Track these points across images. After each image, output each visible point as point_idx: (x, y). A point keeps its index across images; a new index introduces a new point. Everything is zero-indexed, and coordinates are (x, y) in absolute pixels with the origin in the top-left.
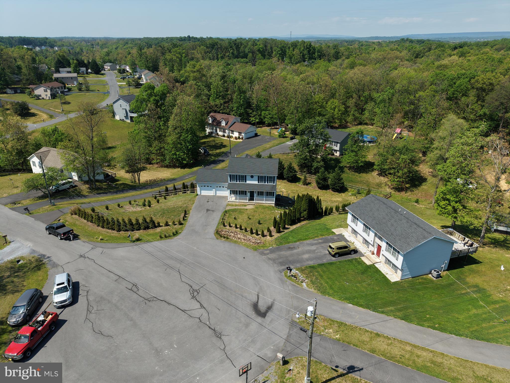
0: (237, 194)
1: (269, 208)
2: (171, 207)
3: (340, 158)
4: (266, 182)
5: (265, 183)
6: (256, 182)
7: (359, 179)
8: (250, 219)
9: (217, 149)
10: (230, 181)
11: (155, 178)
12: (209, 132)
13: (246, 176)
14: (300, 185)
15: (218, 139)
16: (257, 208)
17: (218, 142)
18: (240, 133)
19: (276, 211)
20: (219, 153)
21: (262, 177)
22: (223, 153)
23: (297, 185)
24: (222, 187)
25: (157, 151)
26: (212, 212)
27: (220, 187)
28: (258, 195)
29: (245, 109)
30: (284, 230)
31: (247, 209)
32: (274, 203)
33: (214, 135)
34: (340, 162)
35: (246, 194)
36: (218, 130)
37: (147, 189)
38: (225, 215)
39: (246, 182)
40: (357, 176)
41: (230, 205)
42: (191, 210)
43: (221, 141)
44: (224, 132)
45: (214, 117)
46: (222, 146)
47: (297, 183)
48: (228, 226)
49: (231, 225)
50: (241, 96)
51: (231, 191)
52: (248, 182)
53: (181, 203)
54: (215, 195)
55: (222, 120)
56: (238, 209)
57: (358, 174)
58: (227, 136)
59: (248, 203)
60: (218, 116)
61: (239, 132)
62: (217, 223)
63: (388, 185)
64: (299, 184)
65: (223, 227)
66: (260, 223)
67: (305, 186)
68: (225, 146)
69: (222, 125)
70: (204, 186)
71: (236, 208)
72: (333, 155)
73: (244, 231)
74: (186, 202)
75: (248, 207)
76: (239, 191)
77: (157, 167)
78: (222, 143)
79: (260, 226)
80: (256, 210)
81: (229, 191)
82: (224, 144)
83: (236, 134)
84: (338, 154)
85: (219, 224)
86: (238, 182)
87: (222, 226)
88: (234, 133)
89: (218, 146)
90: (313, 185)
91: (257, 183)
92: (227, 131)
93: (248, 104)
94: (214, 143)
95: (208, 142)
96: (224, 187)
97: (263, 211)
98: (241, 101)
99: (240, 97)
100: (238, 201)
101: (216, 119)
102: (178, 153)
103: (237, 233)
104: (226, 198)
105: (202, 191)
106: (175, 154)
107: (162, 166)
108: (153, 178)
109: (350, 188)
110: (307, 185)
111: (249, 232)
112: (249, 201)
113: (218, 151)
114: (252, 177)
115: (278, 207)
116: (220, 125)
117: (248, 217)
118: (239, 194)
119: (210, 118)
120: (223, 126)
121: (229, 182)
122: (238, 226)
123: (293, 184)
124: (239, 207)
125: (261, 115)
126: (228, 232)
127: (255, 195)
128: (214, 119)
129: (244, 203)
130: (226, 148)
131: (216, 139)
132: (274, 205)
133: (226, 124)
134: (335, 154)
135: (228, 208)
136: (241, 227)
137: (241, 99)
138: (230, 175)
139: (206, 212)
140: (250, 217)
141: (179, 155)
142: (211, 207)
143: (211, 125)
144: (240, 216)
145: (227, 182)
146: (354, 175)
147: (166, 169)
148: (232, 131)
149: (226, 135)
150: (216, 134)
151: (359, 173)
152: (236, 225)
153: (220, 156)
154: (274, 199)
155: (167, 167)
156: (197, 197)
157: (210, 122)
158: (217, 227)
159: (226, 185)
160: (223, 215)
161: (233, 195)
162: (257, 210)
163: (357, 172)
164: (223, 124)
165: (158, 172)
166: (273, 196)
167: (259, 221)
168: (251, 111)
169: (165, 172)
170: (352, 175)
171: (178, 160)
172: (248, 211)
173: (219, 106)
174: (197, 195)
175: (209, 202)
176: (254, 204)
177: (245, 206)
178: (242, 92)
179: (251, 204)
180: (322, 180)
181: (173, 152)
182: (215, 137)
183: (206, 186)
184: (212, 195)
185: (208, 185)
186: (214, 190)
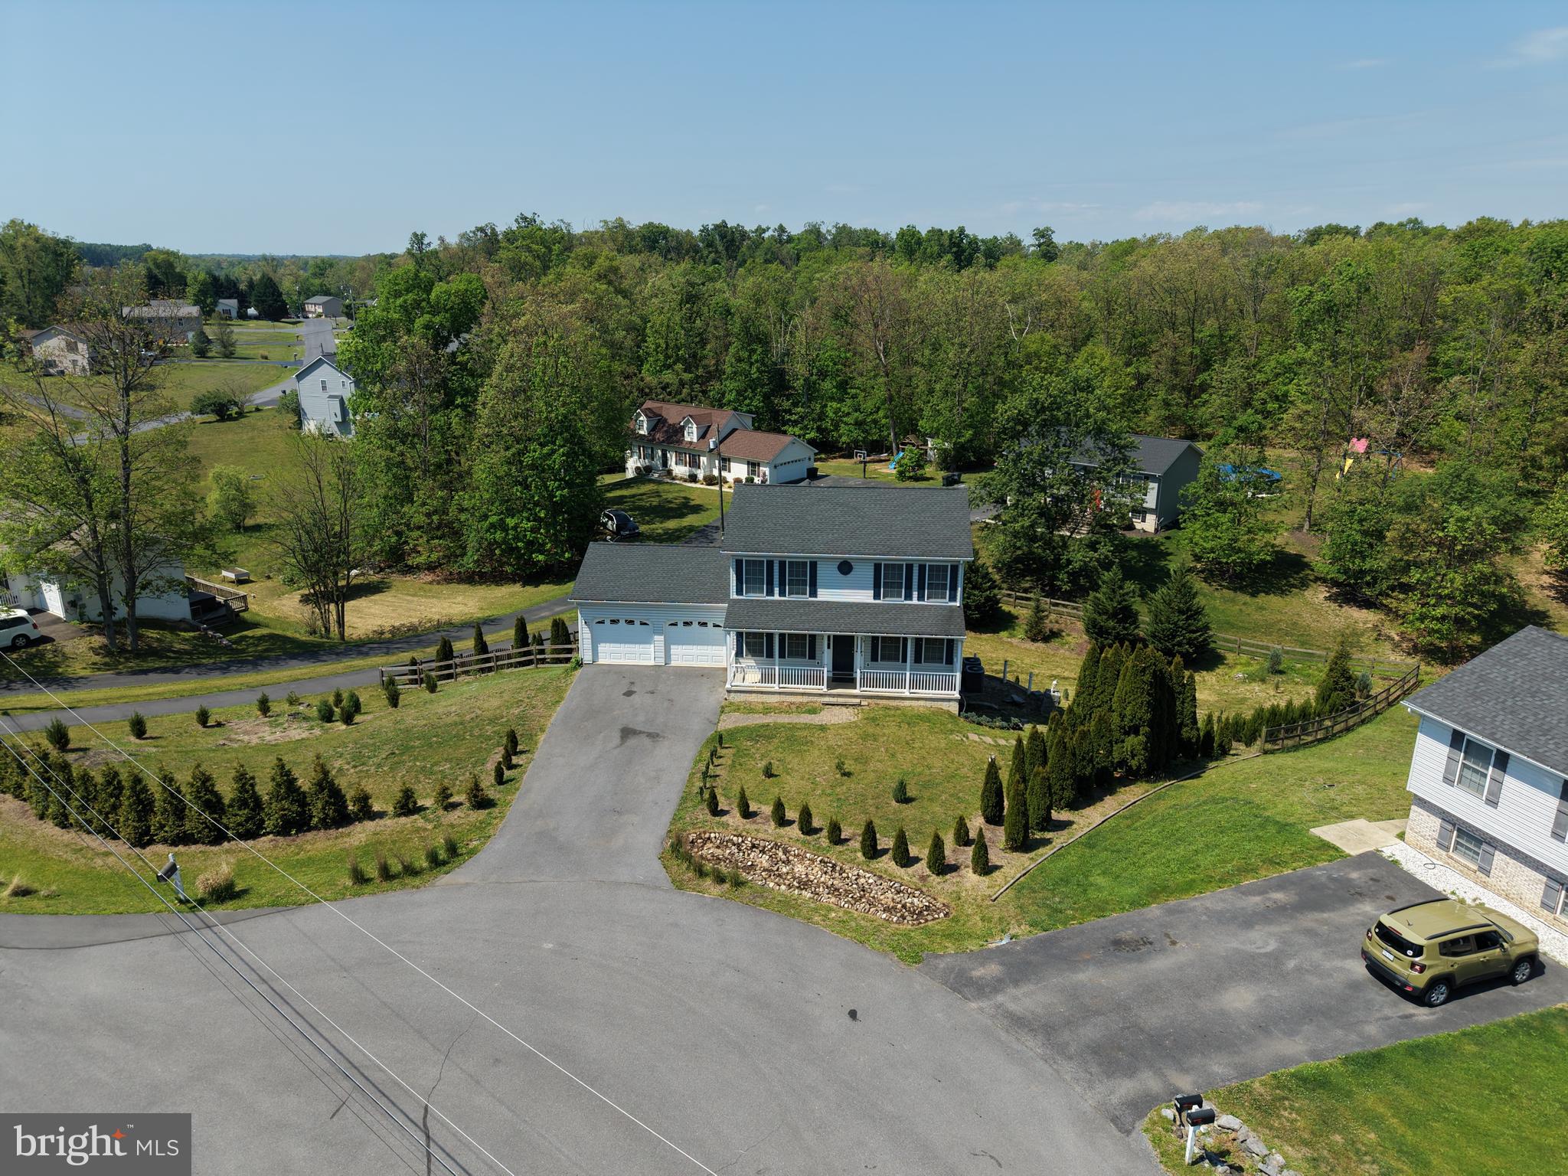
0: (770, 655)
1: (931, 719)
2: (449, 720)
3: (1159, 537)
4: (915, 594)
5: (908, 596)
6: (865, 596)
7: (1257, 616)
8: (848, 774)
9: (669, 518)
10: (739, 592)
11: (415, 621)
12: (637, 468)
13: (814, 565)
14: (1015, 641)
15: (671, 488)
16: (874, 719)
17: (670, 496)
18: (753, 465)
19: (973, 737)
20: (677, 530)
21: (893, 568)
22: (691, 529)
23: (1002, 643)
24: (695, 625)
25: (428, 515)
26: (646, 741)
27: (686, 624)
28: (874, 658)
29: (766, 397)
30: (1048, 835)
31: (823, 728)
32: (956, 695)
33: (656, 475)
34: (1165, 555)
35: (812, 656)
36: (672, 458)
37: (367, 654)
38: (713, 754)
39: (814, 594)
40: (1244, 604)
41: (737, 708)
42: (542, 730)
43: (683, 494)
44: (694, 463)
45: (657, 415)
46: (689, 507)
47: (1004, 634)
48: (736, 812)
49: (753, 807)
50: (754, 351)
51: (739, 635)
52: (824, 595)
53: (495, 702)
54: (662, 662)
55: (688, 422)
56: (777, 727)
57: (1248, 598)
58: (705, 478)
59: (827, 700)
60: (673, 413)
61: (748, 463)
62: (675, 797)
63: (1389, 638)
64: (1012, 636)
65: (709, 817)
66: (903, 798)
67: (1041, 645)
68: (697, 509)
69: (687, 438)
70: (613, 622)
71: (769, 719)
72: (1131, 527)
73: (823, 839)
74: (522, 696)
75: (828, 717)
76: (782, 636)
77: (431, 583)
78: (685, 498)
79: (908, 811)
80: (871, 730)
81: (732, 639)
82: (692, 503)
83: (738, 471)
84: (1149, 524)
85: (684, 800)
86: (777, 597)
87: (703, 814)
88: (732, 464)
89: (671, 509)
90: (1069, 639)
91: (871, 600)
92: (704, 460)
93: (779, 382)
94: (657, 499)
95: (634, 496)
96: (704, 624)
97: (904, 733)
98: (754, 370)
99: (750, 357)
100: (776, 687)
101: (666, 420)
102: (511, 522)
103: (786, 852)
104: (716, 675)
105: (603, 648)
106: (502, 526)
107: (449, 580)
108: (406, 621)
109: (1231, 650)
110: (1046, 639)
111: (856, 844)
112: (829, 687)
113: (672, 524)
114: (845, 568)
115: (975, 718)
116: (681, 441)
117: (839, 766)
118: (782, 655)
119: (643, 418)
120: (691, 443)
121: (734, 596)
122: (791, 814)
123: (984, 636)
124: (784, 719)
125: (822, 416)
126: (738, 846)
127: (859, 658)
128: (658, 422)
129: (805, 699)
130: (703, 514)
131: (661, 488)
132: (954, 708)
133: (703, 436)
134: (1138, 525)
135: (728, 723)
136: (806, 815)
137: (752, 364)
138: (739, 564)
139: (617, 740)
140: (847, 768)
141: (515, 528)
142: (641, 718)
143: (648, 444)
144: (794, 762)
145: (725, 598)
146: (1233, 601)
147: (462, 587)
148: (725, 463)
149: (701, 476)
150: (665, 473)
151: (1254, 595)
152: (779, 808)
153: (678, 538)
154: (958, 676)
155: (471, 578)
156: (580, 671)
157: (644, 432)
158: (675, 819)
159: (719, 611)
160: (707, 755)
161: (748, 662)
162: (878, 730)
163: (1241, 589)
164: (692, 435)
165: (426, 597)
166: (950, 661)
167: (902, 787)
168: (786, 404)
169: (460, 599)
170: (1225, 601)
171: (511, 550)
172: (830, 735)
173: (675, 387)
174: (579, 664)
175: (635, 699)
176: (857, 701)
177: (813, 711)
178: (756, 338)
179: (841, 700)
180: (1113, 616)
181: (493, 519)
182: (659, 482)
183: (622, 622)
184: (652, 663)
185: (630, 618)
186: (656, 638)
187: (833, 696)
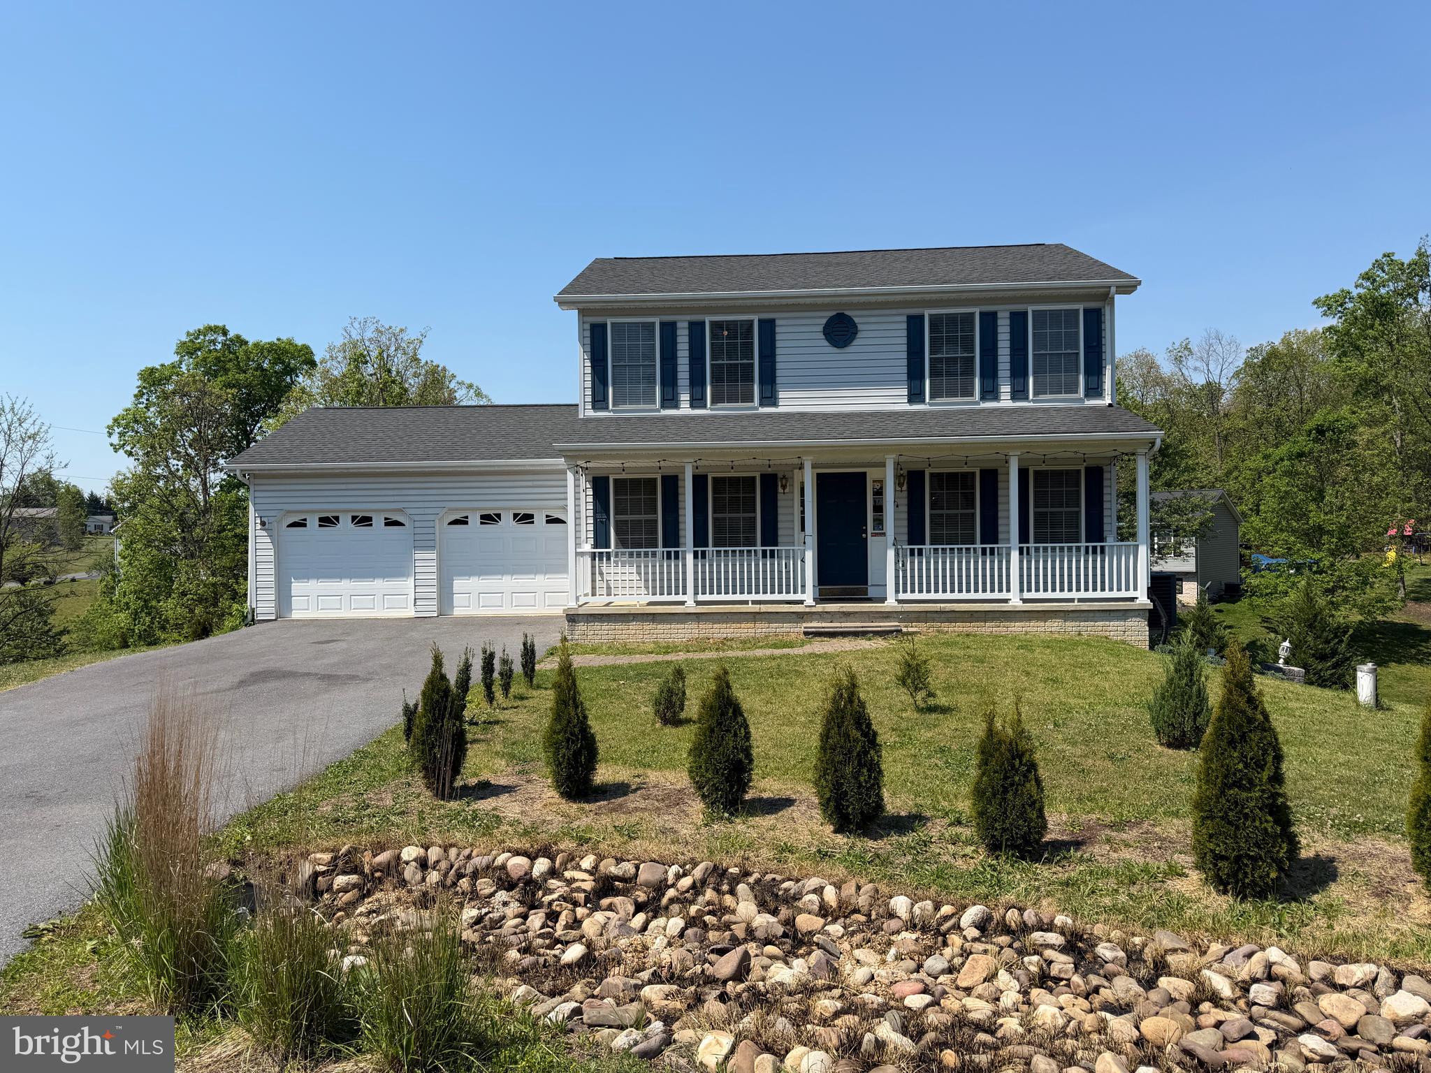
0: (673, 538)
1: (1097, 645)
4: (1006, 385)
5: (990, 392)
6: (889, 397)
10: (599, 402)
13: (768, 328)
16: (949, 645)
21: (951, 328)
24: (508, 520)
26: (309, 684)
27: (488, 519)
32: (1140, 599)
39: (770, 398)
41: (592, 650)
49: (615, 775)
52: (795, 400)
54: (431, 608)
56: (695, 662)
59: (815, 625)
62: (304, 766)
65: (415, 804)
70: (326, 521)
71: (671, 658)
75: (824, 649)
76: (699, 485)
84: (1188, 596)
86: (685, 409)
87: (395, 793)
91: (907, 407)
100: (687, 603)
112: (819, 594)
114: (841, 331)
121: (586, 412)
124: (711, 655)
129: (765, 627)
132: (1137, 634)
138: (598, 334)
142: (328, 661)
156: (242, 630)
174: (249, 620)
175: (335, 644)
176: (890, 625)
177: (784, 645)
179: (852, 625)
183: (345, 521)
184: (410, 612)
185: (362, 509)
186: (419, 555)
187: (832, 616)
